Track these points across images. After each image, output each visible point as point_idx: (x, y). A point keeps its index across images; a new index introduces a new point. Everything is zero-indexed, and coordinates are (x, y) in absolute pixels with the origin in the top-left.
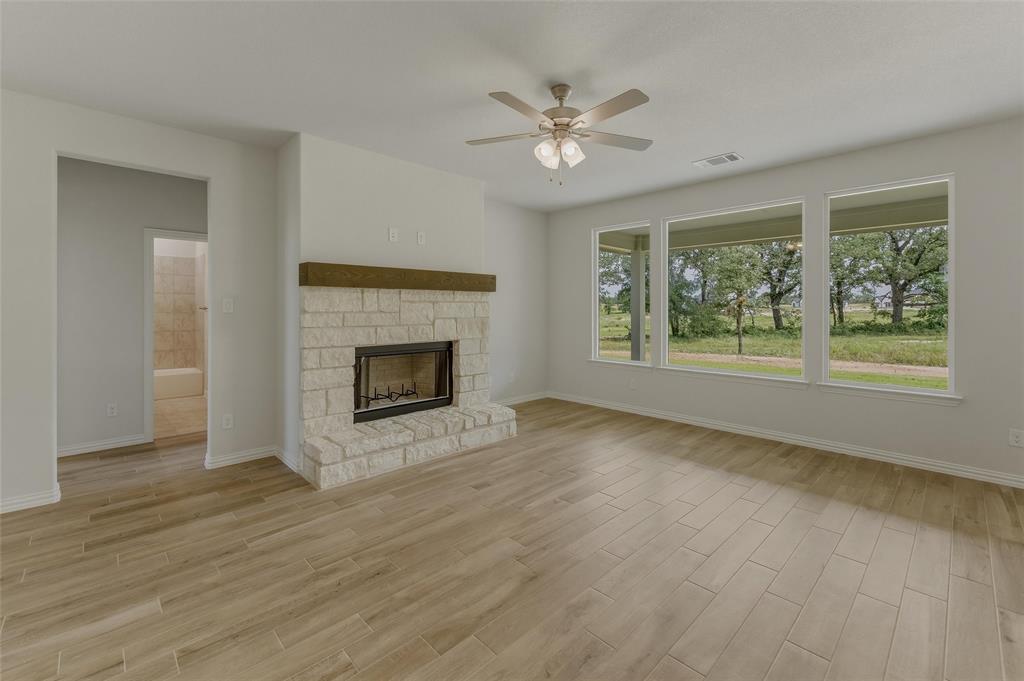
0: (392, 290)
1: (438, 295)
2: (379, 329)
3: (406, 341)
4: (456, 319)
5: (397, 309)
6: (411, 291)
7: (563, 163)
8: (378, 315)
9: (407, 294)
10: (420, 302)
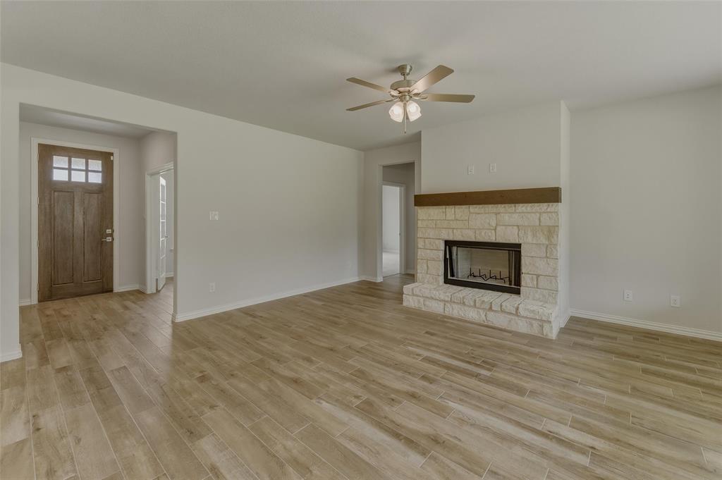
0: (464, 207)
1: (501, 208)
2: (455, 231)
3: (474, 240)
4: (518, 226)
5: (467, 218)
6: (478, 206)
7: (406, 116)
8: (455, 222)
9: (474, 209)
10: (486, 213)
